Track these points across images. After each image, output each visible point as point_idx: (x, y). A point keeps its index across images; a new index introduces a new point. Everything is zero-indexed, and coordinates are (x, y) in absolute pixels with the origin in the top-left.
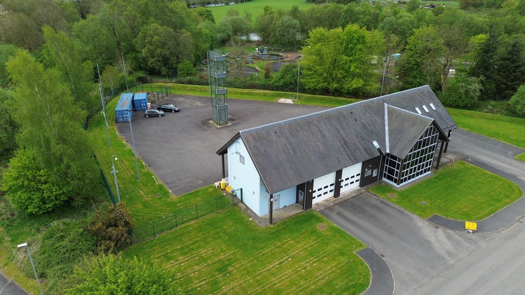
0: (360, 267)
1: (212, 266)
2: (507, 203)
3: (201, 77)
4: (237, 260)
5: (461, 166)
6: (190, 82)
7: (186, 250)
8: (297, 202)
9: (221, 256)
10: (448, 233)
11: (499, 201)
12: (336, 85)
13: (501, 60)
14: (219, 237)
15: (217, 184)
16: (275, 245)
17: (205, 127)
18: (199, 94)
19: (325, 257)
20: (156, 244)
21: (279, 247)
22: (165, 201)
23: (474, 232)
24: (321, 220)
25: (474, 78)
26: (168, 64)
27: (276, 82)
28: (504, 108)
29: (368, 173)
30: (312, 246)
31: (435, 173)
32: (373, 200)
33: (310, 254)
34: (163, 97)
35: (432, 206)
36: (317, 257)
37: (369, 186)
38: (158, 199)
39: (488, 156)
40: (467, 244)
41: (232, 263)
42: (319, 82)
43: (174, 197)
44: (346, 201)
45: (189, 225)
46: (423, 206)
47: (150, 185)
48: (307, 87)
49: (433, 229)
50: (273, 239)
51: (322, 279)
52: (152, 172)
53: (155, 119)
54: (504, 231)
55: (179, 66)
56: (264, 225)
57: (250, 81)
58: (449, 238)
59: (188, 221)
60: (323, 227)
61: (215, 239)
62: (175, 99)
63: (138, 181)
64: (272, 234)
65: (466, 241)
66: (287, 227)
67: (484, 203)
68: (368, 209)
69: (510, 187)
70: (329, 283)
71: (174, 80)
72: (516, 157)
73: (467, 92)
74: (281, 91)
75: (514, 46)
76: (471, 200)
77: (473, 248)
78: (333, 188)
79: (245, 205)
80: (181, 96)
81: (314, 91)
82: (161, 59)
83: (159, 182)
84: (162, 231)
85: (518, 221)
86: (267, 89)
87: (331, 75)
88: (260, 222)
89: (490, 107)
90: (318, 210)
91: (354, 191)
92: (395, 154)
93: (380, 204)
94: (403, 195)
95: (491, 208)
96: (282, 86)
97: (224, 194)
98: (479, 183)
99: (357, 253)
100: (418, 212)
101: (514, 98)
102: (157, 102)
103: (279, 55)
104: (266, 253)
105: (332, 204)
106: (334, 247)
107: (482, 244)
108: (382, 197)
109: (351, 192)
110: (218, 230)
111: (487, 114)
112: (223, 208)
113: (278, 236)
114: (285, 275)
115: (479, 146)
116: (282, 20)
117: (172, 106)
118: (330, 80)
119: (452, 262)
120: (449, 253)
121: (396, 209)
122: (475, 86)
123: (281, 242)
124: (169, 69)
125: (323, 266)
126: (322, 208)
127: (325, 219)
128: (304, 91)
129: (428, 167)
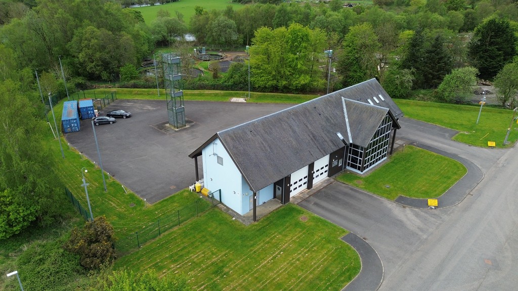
0: (349, 252)
1: (207, 270)
2: (456, 180)
3: (147, 80)
4: (230, 261)
5: (410, 150)
6: (135, 86)
7: (176, 258)
8: (275, 197)
9: (213, 258)
10: (415, 211)
11: (449, 178)
12: (284, 83)
13: (427, 53)
14: (206, 240)
15: (191, 188)
16: (264, 241)
17: (163, 131)
18: (147, 98)
19: (314, 246)
20: (143, 255)
21: (268, 243)
22: (140, 210)
23: (436, 207)
24: (301, 212)
25: (406, 70)
26: (109, 68)
27: (225, 82)
28: (433, 95)
29: (335, 163)
30: (299, 237)
31: (390, 158)
32: (343, 188)
33: (299, 246)
34: (109, 103)
35: (396, 188)
36: (306, 248)
37: (336, 175)
38: (133, 209)
39: (429, 139)
40: (433, 219)
41: (226, 264)
42: (268, 80)
43: (149, 206)
44: (319, 191)
45: (173, 232)
46: (388, 189)
47: (119, 195)
48: (257, 86)
49: (402, 209)
50: (260, 235)
51: (318, 267)
52: (118, 181)
53: (107, 126)
54: (460, 204)
55: (122, 70)
56: (249, 223)
57: (199, 82)
58: (417, 215)
59: (171, 228)
60: (305, 218)
61: (202, 243)
62: (123, 104)
63: (104, 192)
64: (258, 231)
65: (432, 217)
66: (271, 222)
67: (437, 181)
68: (341, 197)
69: (455, 165)
70: (325, 270)
71: (117, 85)
72: (453, 138)
73: (402, 83)
74: (231, 90)
75: (437, 39)
76: (426, 179)
77: (439, 222)
78: (306, 180)
79: (225, 206)
80: (128, 101)
81: (264, 89)
82: (100, 63)
83: (128, 191)
84: (145, 241)
85: (469, 194)
86: (217, 89)
87: (279, 72)
88: (244, 221)
89: (421, 95)
90: (296, 203)
91: (324, 181)
92: (358, 144)
93: (350, 191)
94: (369, 181)
95: (444, 185)
96: (232, 86)
97: (201, 197)
98: (429, 164)
99: (342, 239)
100: (385, 195)
101: (441, 86)
102: (104, 109)
103: (219, 55)
104: (257, 250)
105: (307, 196)
106: (320, 236)
107: (445, 217)
108: (351, 184)
109: (322, 183)
110: (204, 233)
111: (420, 102)
112: (203, 210)
113: (265, 232)
114: (281, 269)
115: (420, 131)
116: (218, 21)
117: (122, 112)
118: (279, 78)
119: (425, 237)
120: (421, 230)
121: (366, 194)
122: (408, 77)
123: (269, 237)
124: (110, 73)
125: (315, 256)
126: (300, 201)
127: (305, 210)
128: (254, 89)
129: (384, 153)
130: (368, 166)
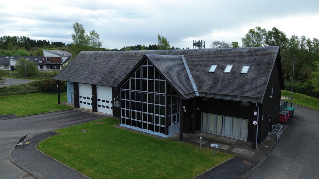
24: (59, 109)
32: (91, 119)
44: (90, 114)
78: (92, 101)
90: (75, 109)
93: (83, 120)
94: (100, 126)
105: (83, 112)
108: (96, 120)
109: (104, 114)
126: (78, 110)
127: (62, 110)
129: (160, 125)
130: (128, 122)
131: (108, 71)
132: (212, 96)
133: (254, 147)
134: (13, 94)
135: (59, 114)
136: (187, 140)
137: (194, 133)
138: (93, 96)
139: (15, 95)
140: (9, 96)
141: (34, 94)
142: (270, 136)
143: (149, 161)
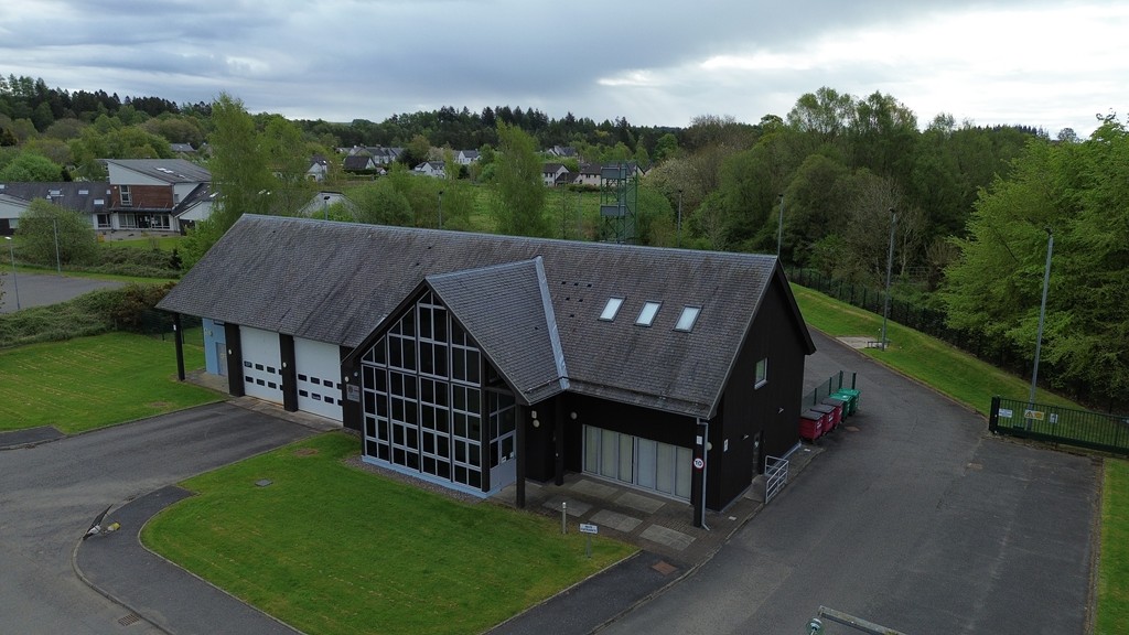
29: (354, 392)
31: (493, 506)
44: (275, 419)
49: (123, 494)
58: (74, 509)
60: (157, 405)
66: (170, 388)
68: (236, 435)
90: (232, 402)
91: (323, 422)
93: (258, 444)
94: (309, 463)
105: (256, 410)
109: (319, 420)
121: (234, 458)
126: (239, 404)
127: (191, 407)
129: (467, 465)
130: (384, 452)
131: (326, 291)
132: (599, 393)
133: (697, 523)
134: (29, 343)
135: (186, 422)
136: (536, 505)
137: (559, 483)
138: (285, 365)
139: (37, 346)
140: (18, 350)
141: (96, 338)
142: (756, 485)
143: (425, 572)
